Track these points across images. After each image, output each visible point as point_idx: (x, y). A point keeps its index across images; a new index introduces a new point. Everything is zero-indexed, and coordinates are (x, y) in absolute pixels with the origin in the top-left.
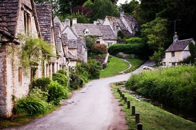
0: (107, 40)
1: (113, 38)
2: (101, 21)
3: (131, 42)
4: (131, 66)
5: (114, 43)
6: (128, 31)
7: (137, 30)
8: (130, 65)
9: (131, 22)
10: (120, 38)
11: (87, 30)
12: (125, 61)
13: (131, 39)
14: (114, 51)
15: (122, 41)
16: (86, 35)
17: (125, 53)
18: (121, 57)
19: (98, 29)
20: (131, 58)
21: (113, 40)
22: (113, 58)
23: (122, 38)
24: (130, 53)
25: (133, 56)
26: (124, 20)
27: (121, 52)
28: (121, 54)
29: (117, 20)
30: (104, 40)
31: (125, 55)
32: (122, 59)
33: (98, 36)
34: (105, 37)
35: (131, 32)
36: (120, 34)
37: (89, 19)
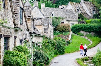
0: (70, 21)
1: (75, 20)
3: (91, 22)
4: (91, 42)
5: (76, 23)
6: (87, 14)
7: (95, 13)
8: (91, 41)
9: (90, 7)
10: (80, 19)
11: (53, 13)
12: (86, 38)
13: (90, 20)
14: (76, 30)
15: (83, 22)
16: (53, 17)
18: (82, 35)
19: (62, 12)
20: (91, 36)
21: (74, 21)
22: (76, 35)
23: (82, 19)
24: (90, 32)
25: (93, 34)
26: (83, 5)
27: (82, 30)
28: (82, 32)
29: (78, 5)
30: (67, 21)
31: (85, 33)
32: (83, 37)
33: (62, 18)
34: (68, 19)
35: (90, 15)
36: (81, 16)
37: (55, 5)
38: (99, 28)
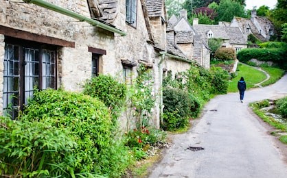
0: (234, 44)
1: (242, 43)
2: (227, 24)
3: (267, 46)
4: (269, 77)
5: (244, 48)
6: (260, 34)
7: (272, 33)
8: (268, 75)
9: (264, 24)
10: (250, 43)
11: (210, 32)
12: (260, 69)
13: (266, 43)
14: (244, 58)
15: (255, 46)
16: (209, 38)
17: (260, 60)
18: (254, 65)
19: (224, 31)
20: (267, 67)
21: (242, 44)
22: (243, 65)
23: (253, 42)
24: (266, 61)
25: (270, 64)
26: (255, 21)
27: (255, 58)
28: (254, 61)
29: (248, 22)
30: (231, 44)
31: (259, 63)
32: (255, 68)
33: (224, 40)
34: (232, 41)
35: (265, 36)
36: (251, 38)
37: (213, 21)
38: (280, 54)
